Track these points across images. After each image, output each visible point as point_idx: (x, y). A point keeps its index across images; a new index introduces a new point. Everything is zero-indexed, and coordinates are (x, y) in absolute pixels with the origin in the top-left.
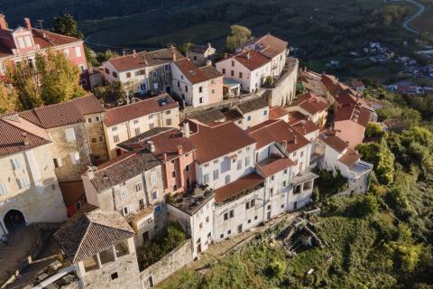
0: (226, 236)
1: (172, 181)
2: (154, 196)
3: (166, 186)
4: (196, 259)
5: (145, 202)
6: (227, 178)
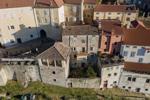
1: (104, 46)
2: (92, 49)
3: (99, 47)
4: (101, 89)
5: (86, 49)
6: (141, 60)
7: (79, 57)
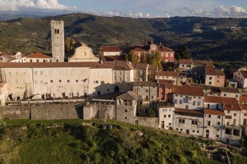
0: (179, 130)
1: (161, 96)
2: (152, 97)
3: (158, 96)
4: (160, 129)
5: (148, 97)
6: (187, 106)
7: (143, 103)
